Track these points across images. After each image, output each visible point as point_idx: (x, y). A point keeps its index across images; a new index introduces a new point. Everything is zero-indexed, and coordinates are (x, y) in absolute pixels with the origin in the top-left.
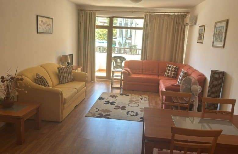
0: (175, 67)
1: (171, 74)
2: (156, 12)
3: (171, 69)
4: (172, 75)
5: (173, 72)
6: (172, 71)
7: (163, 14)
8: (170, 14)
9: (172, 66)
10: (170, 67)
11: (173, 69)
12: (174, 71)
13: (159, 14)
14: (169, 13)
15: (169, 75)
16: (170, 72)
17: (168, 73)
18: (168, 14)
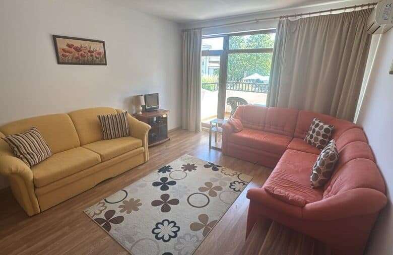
0: (326, 126)
1: (316, 139)
2: (302, 15)
3: (317, 129)
4: (319, 142)
5: (320, 138)
6: (318, 134)
7: (318, 14)
8: (334, 13)
9: (321, 124)
10: (317, 125)
11: (322, 132)
12: (323, 136)
13: (308, 16)
14: (332, 10)
15: (313, 141)
16: (315, 135)
17: (312, 137)
18: (328, 13)
